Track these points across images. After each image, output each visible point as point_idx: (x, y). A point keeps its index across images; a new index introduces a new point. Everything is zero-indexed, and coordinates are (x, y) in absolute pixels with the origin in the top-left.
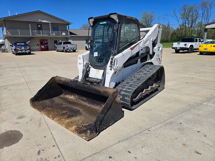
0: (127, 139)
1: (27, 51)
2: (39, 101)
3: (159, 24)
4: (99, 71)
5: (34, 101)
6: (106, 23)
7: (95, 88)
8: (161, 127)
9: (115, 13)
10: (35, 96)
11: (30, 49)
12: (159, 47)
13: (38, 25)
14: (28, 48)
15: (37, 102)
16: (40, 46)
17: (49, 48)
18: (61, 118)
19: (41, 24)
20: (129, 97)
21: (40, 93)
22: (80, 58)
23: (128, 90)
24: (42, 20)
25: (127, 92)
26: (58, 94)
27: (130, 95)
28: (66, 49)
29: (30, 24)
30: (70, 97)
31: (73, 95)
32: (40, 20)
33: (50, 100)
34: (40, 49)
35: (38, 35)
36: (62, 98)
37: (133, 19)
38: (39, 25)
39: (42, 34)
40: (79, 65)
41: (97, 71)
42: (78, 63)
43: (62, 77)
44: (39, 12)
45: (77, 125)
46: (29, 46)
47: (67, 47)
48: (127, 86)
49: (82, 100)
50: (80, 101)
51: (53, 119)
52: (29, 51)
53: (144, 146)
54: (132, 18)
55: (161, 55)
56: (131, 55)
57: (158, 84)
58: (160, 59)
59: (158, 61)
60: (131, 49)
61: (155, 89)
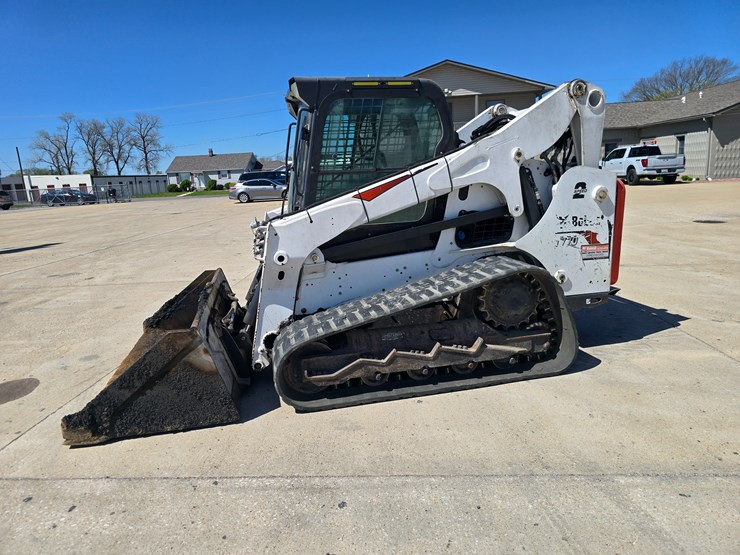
0: (133, 479)
15: (158, 329)
19: (450, 101)
24: (453, 90)
32: (446, 90)
37: (390, 84)
44: (447, 65)
53: (124, 512)
54: (383, 83)
55: (602, 217)
56: (362, 217)
57: (525, 343)
58: (592, 238)
59: (579, 245)
60: (359, 196)
61: (480, 359)
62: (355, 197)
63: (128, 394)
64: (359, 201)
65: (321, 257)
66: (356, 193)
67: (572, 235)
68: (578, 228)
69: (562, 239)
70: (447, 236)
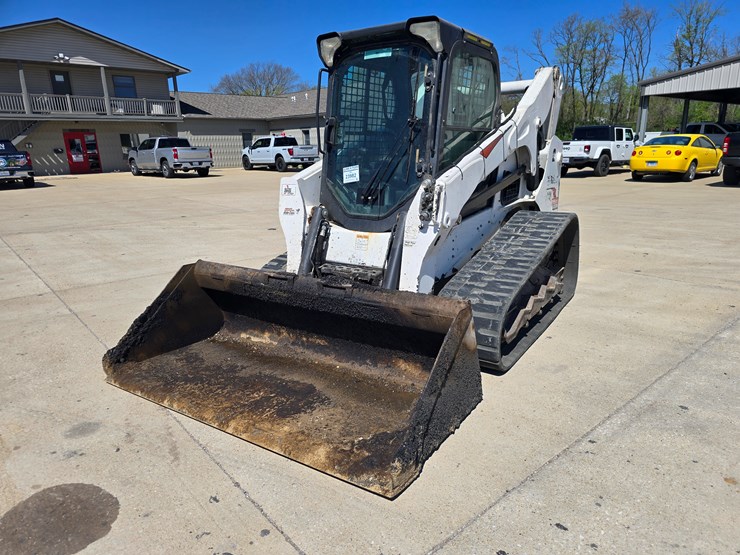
0: (532, 477)
1: (18, 175)
2: (139, 360)
3: (556, 69)
4: (366, 237)
5: (119, 361)
6: (390, 54)
7: (376, 298)
8: (625, 426)
9: (434, 18)
10: (123, 342)
11: (28, 166)
12: (555, 151)
13: (53, 74)
14: (22, 161)
15: (130, 364)
16: (65, 155)
17: (103, 163)
18: (255, 422)
19: (67, 69)
20: (494, 328)
21: (141, 330)
22: (288, 191)
23: (486, 302)
24: (70, 57)
25: (484, 311)
26: (205, 331)
27: (501, 319)
28: (172, 166)
29: (21, 72)
30: (254, 339)
31: (270, 331)
32: (61, 55)
33: (183, 353)
34: (67, 167)
35: (55, 114)
36: (225, 345)
37: (483, 42)
38: (59, 73)
39: (74, 109)
40: (286, 216)
41: (358, 236)
42: (281, 210)
43: (223, 266)
44: (56, 25)
45: (328, 442)
46: (26, 154)
47: (176, 156)
48: (480, 288)
49: (308, 347)
50: (300, 350)
51: (222, 426)
52: (25, 174)
53: (601, 498)
54: (480, 40)
56: (482, 174)
58: (555, 193)
59: (551, 199)
62: (481, 154)
64: (482, 158)
67: (550, 191)
68: (552, 186)
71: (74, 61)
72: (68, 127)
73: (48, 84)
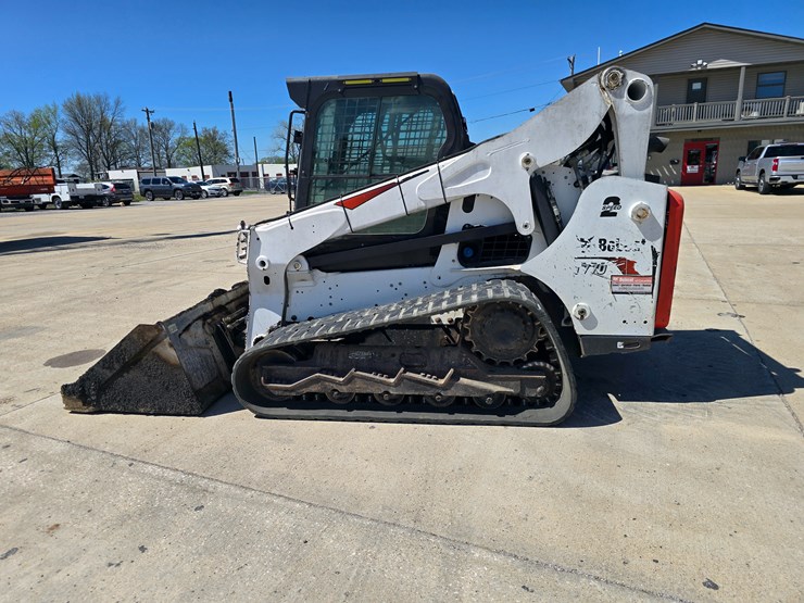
13: (691, 82)
16: (680, 166)
17: (718, 176)
19: (705, 76)
24: (709, 62)
28: (767, 180)
32: (700, 62)
34: (679, 179)
35: (678, 124)
37: (385, 81)
38: (696, 81)
39: (698, 117)
44: (704, 30)
47: (775, 168)
54: (377, 80)
55: (643, 242)
56: (343, 227)
57: (513, 383)
58: (627, 267)
59: (608, 274)
60: (342, 204)
61: (449, 393)
62: (336, 204)
63: (109, 374)
64: (341, 209)
65: (305, 265)
66: (339, 200)
67: (599, 262)
68: (607, 254)
69: (584, 265)
70: (449, 252)
71: (711, 66)
72: (691, 137)
73: (683, 95)
